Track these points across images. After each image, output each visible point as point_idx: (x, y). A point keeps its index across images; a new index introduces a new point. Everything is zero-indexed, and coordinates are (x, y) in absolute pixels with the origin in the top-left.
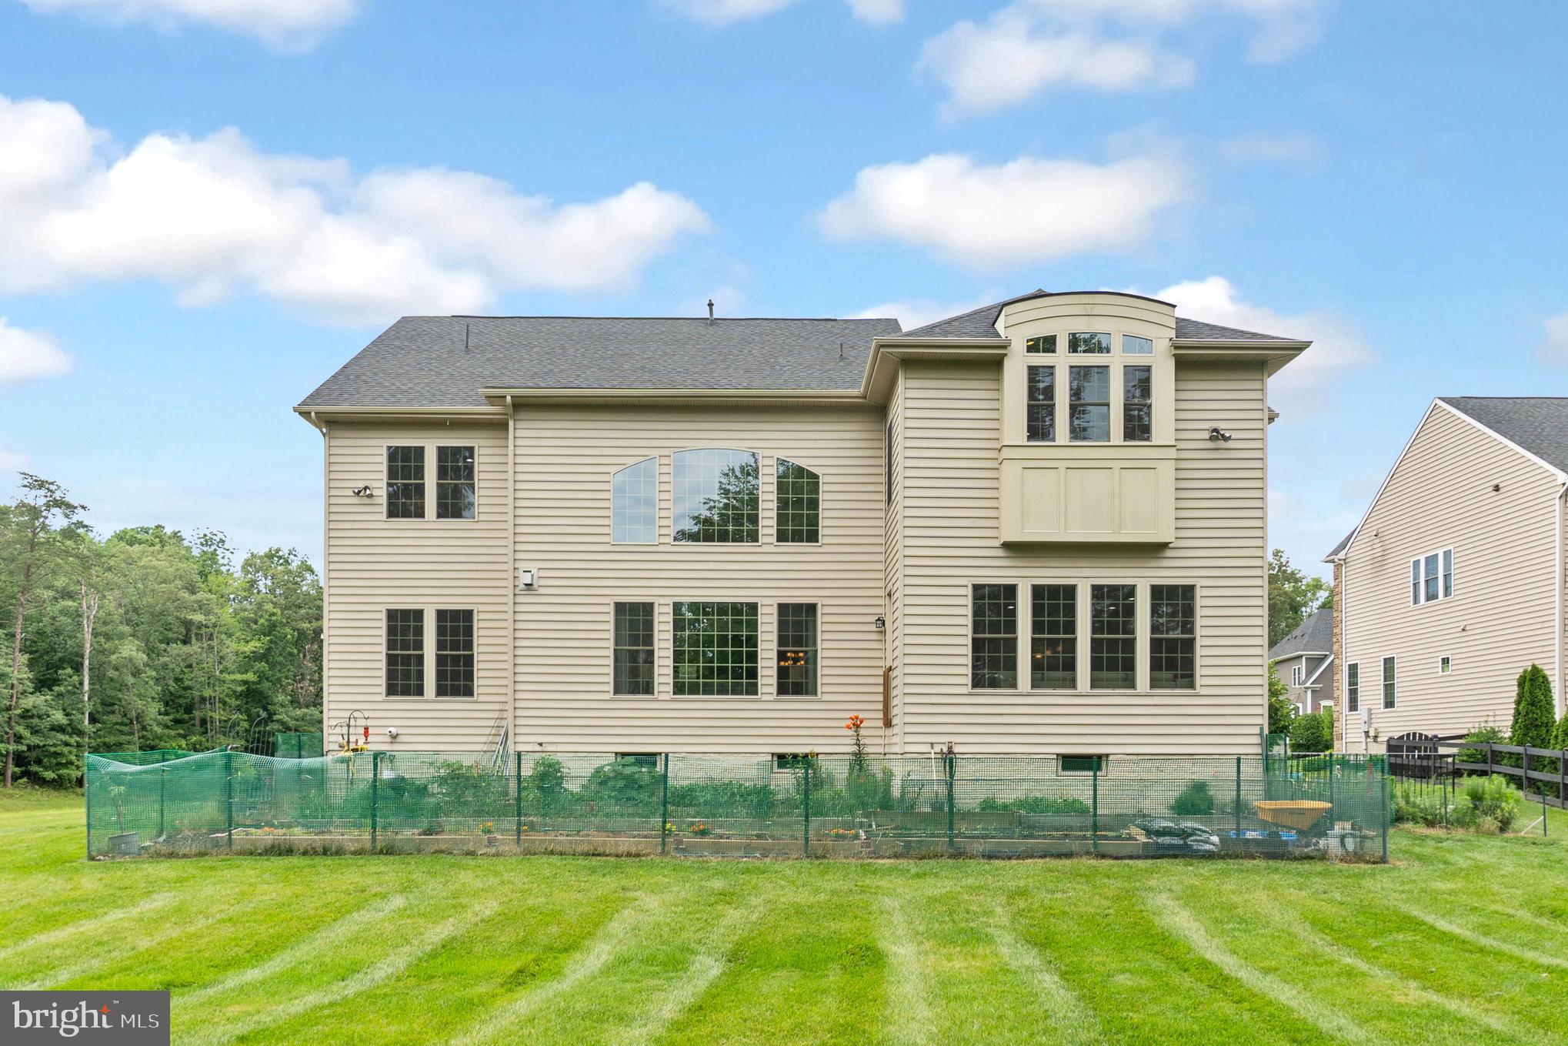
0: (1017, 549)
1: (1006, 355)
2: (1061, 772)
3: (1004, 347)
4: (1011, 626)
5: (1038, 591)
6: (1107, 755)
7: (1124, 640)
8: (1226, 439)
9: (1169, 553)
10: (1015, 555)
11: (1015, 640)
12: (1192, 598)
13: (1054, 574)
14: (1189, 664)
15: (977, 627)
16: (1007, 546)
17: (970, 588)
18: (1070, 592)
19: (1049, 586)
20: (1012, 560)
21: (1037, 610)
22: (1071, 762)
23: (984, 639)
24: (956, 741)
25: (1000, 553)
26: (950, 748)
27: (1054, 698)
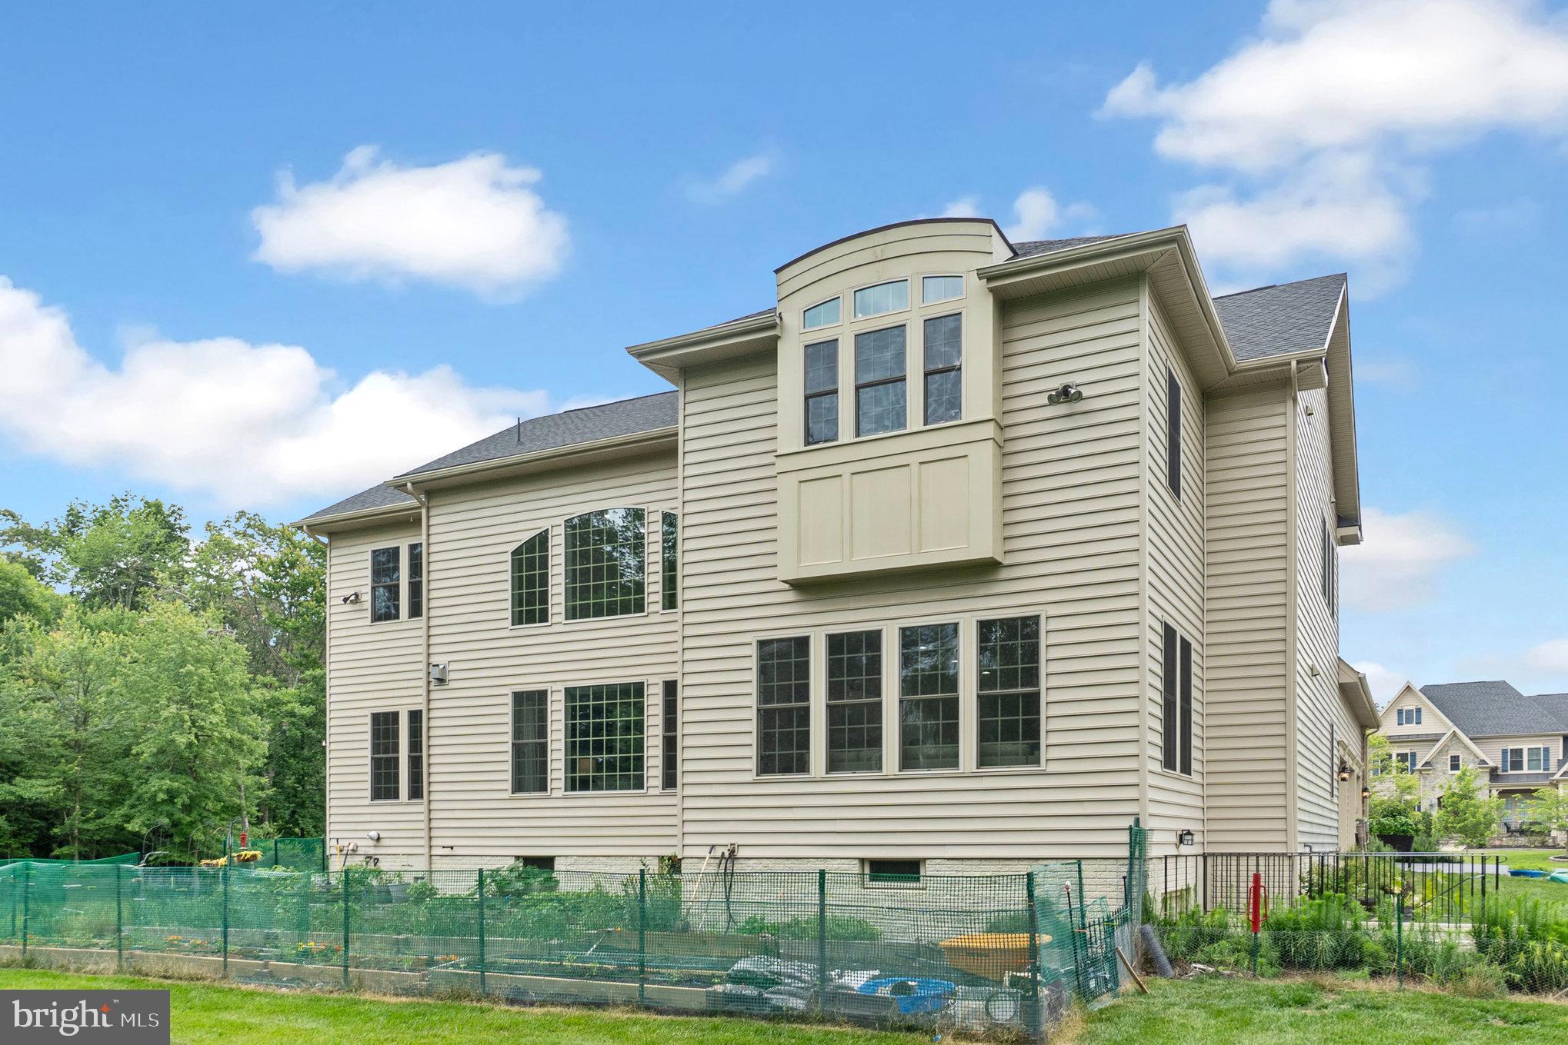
0: (811, 588)
1: (777, 338)
2: (868, 884)
3: (773, 327)
4: (803, 693)
5: (835, 643)
6: (925, 859)
7: (945, 700)
8: (1079, 397)
9: (1004, 574)
10: (809, 597)
11: (807, 710)
12: (1036, 634)
13: (852, 618)
14: (1032, 731)
15: (765, 695)
16: (798, 585)
17: (755, 645)
18: (873, 640)
19: (849, 635)
20: (804, 604)
21: (834, 668)
22: (882, 869)
23: (774, 710)
24: (740, 843)
25: (791, 596)
26: (732, 852)
27: (853, 784)
